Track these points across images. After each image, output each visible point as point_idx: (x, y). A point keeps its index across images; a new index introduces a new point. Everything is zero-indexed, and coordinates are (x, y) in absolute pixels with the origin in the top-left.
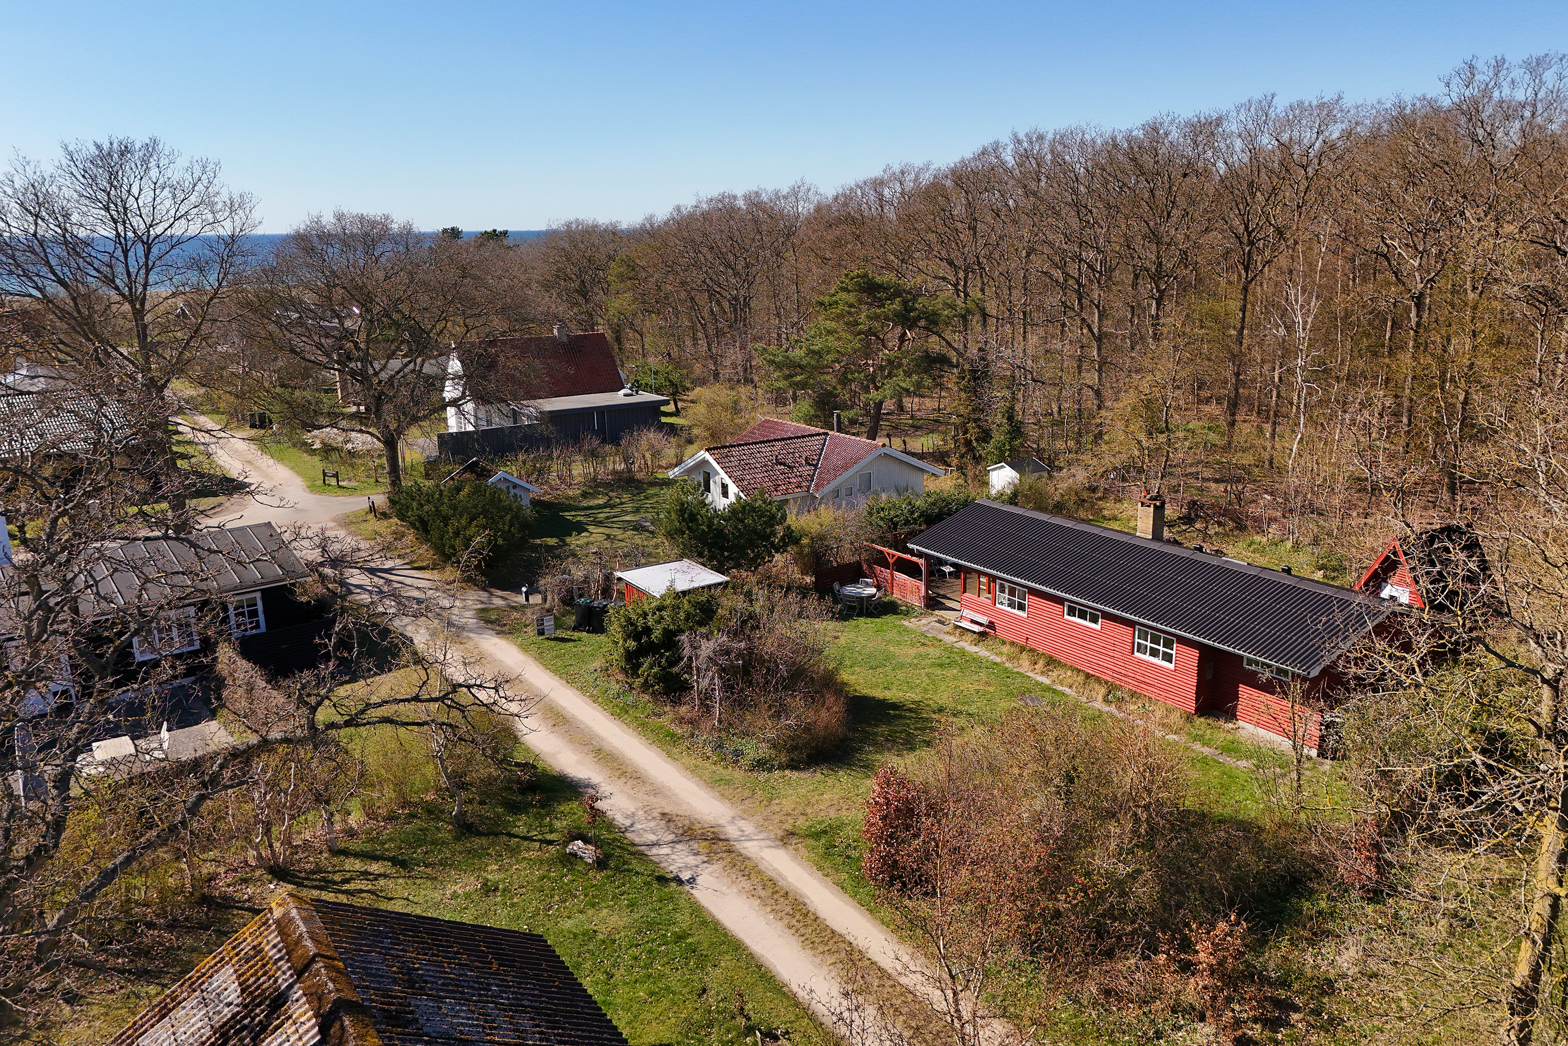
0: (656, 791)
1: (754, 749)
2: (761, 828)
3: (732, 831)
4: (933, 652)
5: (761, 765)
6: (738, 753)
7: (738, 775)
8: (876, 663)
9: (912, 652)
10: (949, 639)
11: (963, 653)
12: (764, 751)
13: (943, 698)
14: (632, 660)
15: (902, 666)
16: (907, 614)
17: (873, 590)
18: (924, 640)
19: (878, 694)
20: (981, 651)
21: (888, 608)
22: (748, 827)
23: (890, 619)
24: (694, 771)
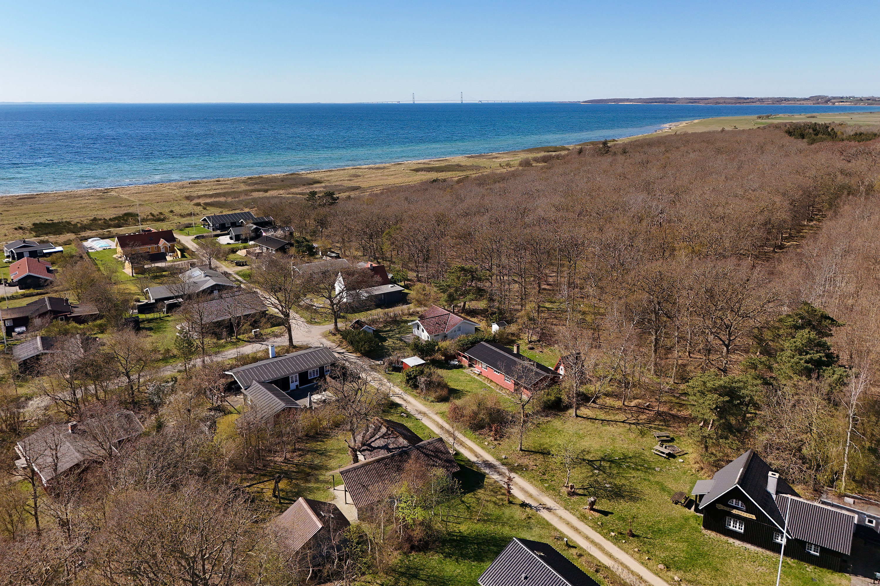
0: (414, 406)
1: (431, 399)
2: (432, 412)
3: (427, 412)
4: (468, 378)
5: (432, 401)
6: (428, 399)
7: (428, 403)
8: (456, 380)
9: (464, 378)
10: (472, 375)
11: (474, 378)
12: (433, 399)
13: (468, 389)
14: (408, 381)
15: (461, 381)
16: (464, 368)
17: (457, 363)
18: (467, 375)
19: (455, 388)
20: (478, 378)
21: (460, 367)
22: (430, 412)
23: (460, 369)
24: (420, 402)
